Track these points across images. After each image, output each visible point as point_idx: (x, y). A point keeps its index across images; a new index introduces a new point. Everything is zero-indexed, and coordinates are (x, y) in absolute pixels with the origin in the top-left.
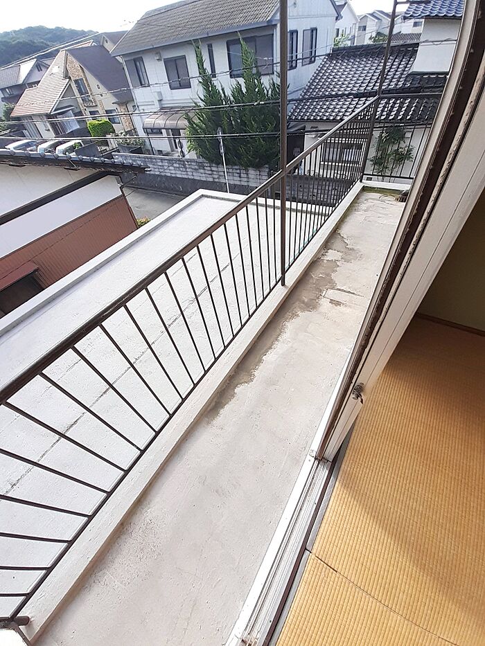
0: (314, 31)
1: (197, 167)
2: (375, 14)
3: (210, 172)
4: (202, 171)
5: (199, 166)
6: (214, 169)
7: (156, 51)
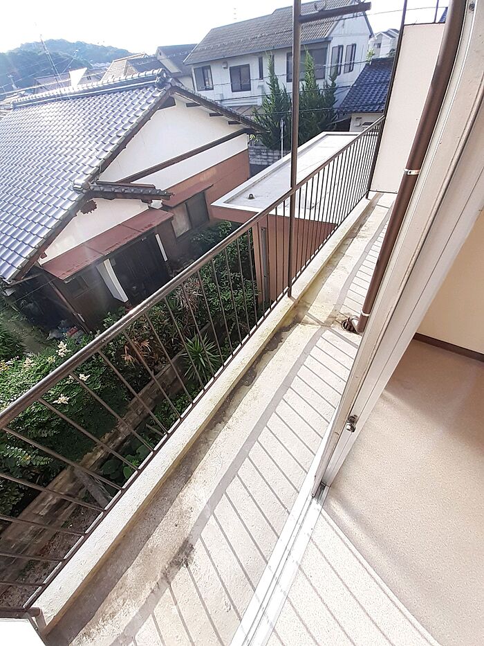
0: (354, 46)
1: (254, 153)
2: (389, 33)
3: (266, 157)
4: (259, 156)
5: (257, 153)
6: (269, 154)
7: (224, 61)
